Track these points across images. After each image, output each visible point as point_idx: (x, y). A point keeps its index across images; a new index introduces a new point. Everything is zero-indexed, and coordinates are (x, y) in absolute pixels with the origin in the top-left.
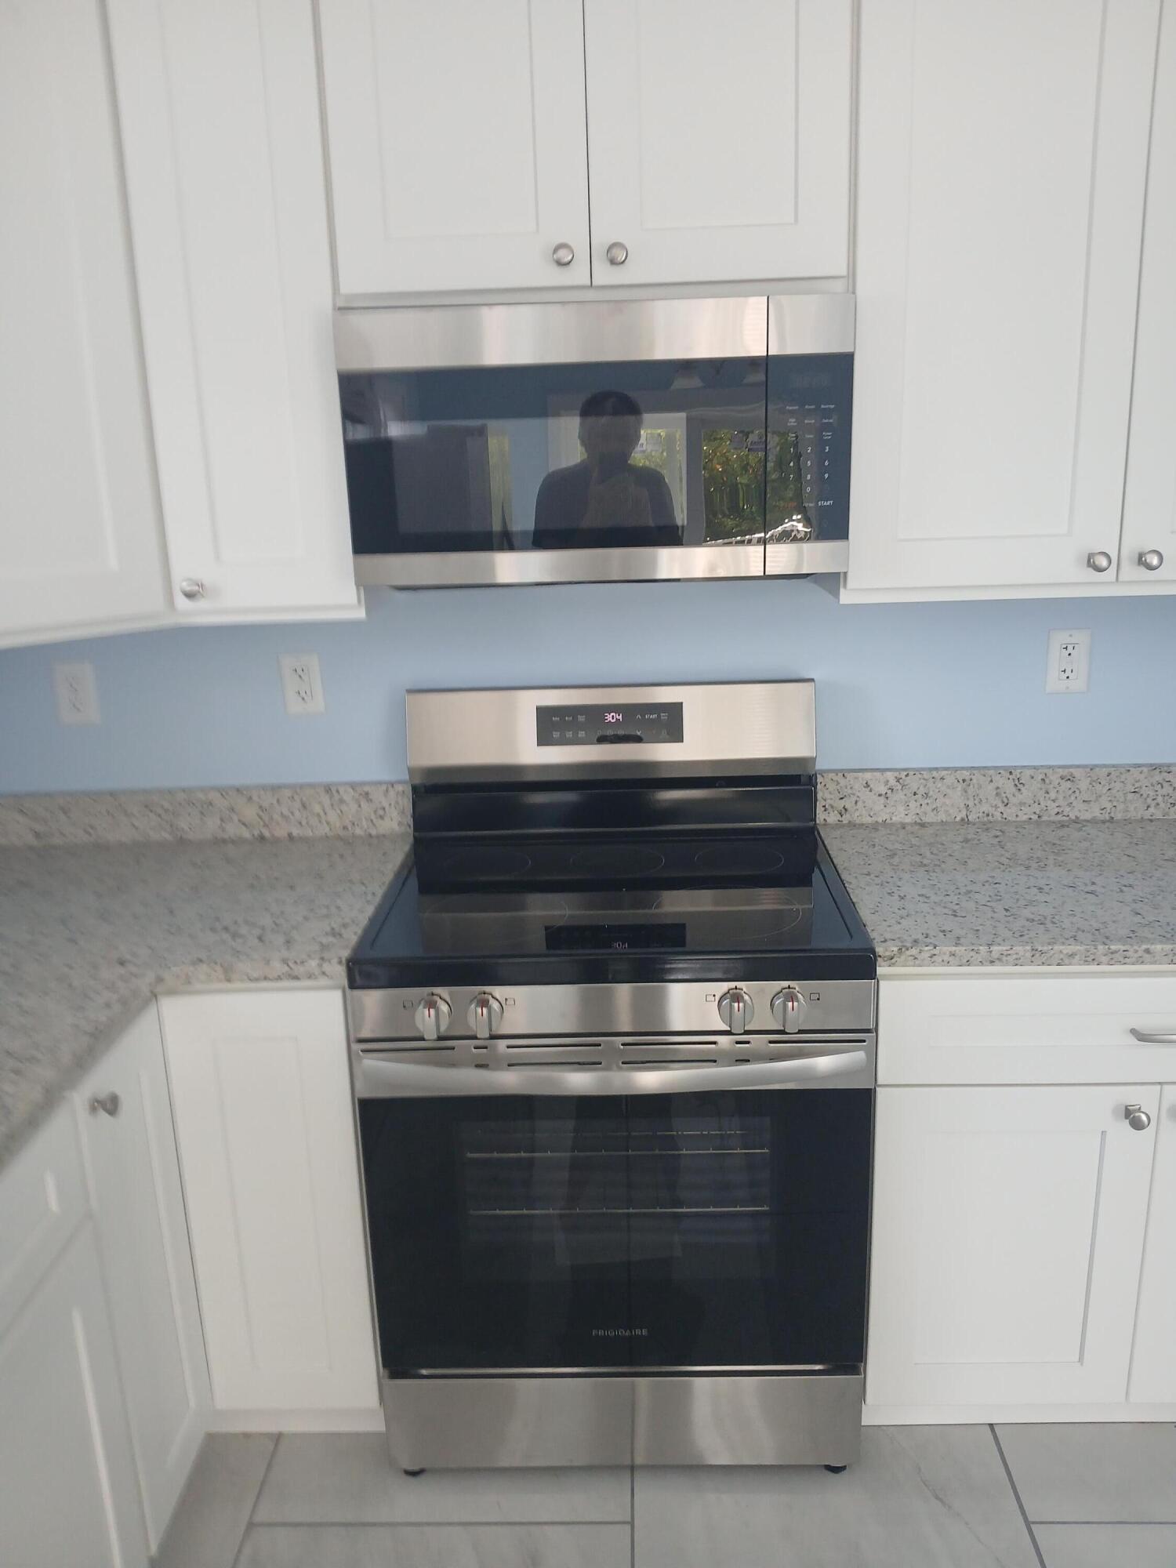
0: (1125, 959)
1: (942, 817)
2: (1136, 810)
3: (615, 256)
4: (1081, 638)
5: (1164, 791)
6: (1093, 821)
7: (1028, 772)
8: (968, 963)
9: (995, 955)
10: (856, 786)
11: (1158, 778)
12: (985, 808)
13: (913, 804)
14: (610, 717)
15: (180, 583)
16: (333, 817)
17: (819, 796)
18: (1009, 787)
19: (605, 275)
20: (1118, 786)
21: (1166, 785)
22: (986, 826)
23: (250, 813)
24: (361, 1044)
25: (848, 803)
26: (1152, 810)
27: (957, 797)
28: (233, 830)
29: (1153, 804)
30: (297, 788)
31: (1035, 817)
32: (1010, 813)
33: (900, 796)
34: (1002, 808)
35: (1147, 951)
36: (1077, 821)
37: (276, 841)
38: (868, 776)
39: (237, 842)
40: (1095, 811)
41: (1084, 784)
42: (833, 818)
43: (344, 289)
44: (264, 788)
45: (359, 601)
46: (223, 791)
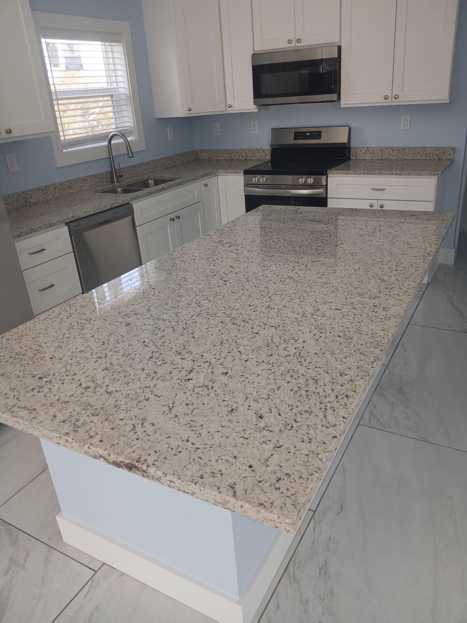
0: (370, 174)
1: (377, 158)
2: (419, 157)
3: (299, 41)
4: (408, 117)
5: (425, 153)
6: (409, 160)
7: (395, 148)
8: (343, 174)
9: (347, 172)
10: (359, 151)
11: (424, 150)
12: (386, 156)
13: (370, 155)
14: (308, 134)
15: (228, 105)
16: (258, 156)
17: (351, 153)
18: (391, 151)
19: (298, 45)
20: (415, 151)
21: (426, 151)
22: (386, 160)
23: (244, 154)
24: (247, 185)
25: (357, 155)
26: (422, 157)
27: (380, 153)
28: (241, 158)
29: (423, 156)
30: (252, 150)
31: (396, 159)
32: (391, 157)
33: (368, 153)
34: (389, 156)
35: (374, 172)
36: (406, 160)
37: (248, 160)
38: (361, 148)
39: (241, 160)
40: (410, 157)
41: (407, 151)
42: (354, 158)
43: (255, 50)
44: (247, 149)
45: (256, 108)
46: (239, 150)
